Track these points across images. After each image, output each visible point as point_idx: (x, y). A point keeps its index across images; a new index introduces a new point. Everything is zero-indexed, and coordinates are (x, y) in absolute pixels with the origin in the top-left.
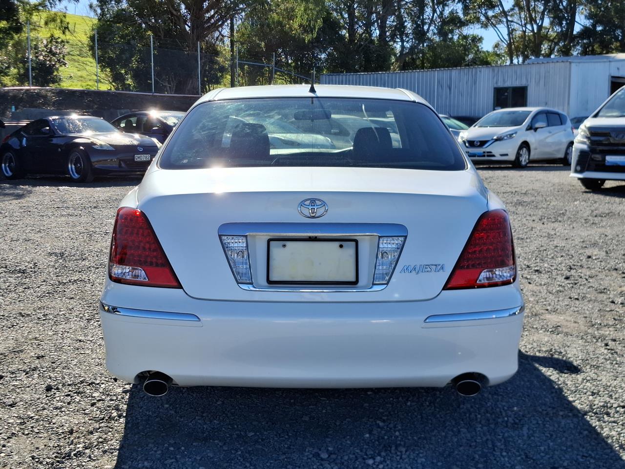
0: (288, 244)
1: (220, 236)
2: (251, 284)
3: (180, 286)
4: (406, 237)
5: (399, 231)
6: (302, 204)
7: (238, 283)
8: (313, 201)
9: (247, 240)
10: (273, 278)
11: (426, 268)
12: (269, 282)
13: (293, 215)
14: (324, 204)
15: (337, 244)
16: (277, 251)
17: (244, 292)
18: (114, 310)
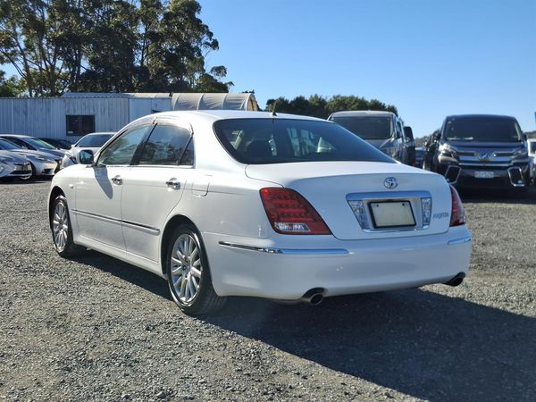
0: (380, 204)
1: (348, 201)
2: (369, 228)
3: (331, 233)
4: (431, 198)
5: (428, 195)
6: (386, 181)
7: (362, 228)
8: (391, 179)
12: (375, 227)
13: (383, 187)
14: (395, 180)
15: (401, 204)
17: (366, 234)
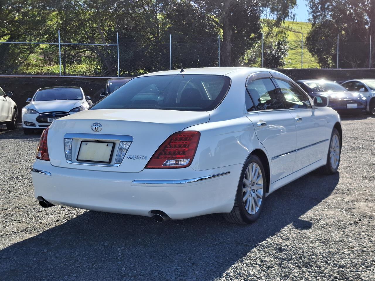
0: (89, 143)
1: (64, 139)
2: (71, 160)
3: (49, 160)
4: (132, 142)
5: (129, 139)
6: (92, 125)
7: (67, 160)
8: (96, 124)
9: (72, 140)
10: (79, 158)
11: (138, 157)
12: (77, 160)
14: (101, 125)
15: (106, 144)
16: (84, 147)
17: (68, 164)
18: (36, 171)
